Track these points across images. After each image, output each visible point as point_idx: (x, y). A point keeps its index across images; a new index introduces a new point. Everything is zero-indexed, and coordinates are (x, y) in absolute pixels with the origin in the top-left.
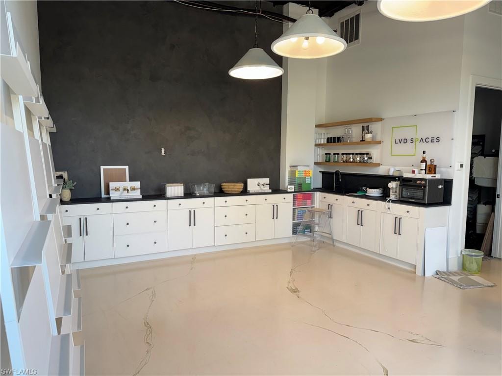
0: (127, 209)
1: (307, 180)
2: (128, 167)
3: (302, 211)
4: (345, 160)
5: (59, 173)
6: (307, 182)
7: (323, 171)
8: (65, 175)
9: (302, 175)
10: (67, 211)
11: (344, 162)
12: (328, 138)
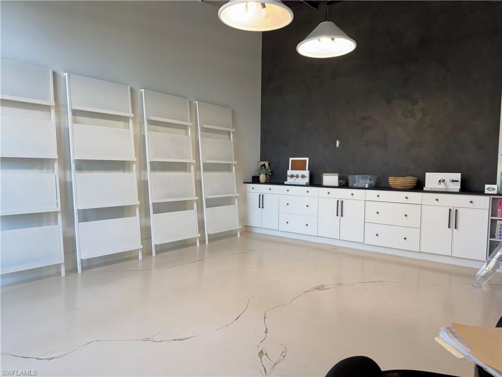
0: (288, 192)
2: (308, 158)
5: (263, 163)
8: (267, 164)
10: (253, 188)
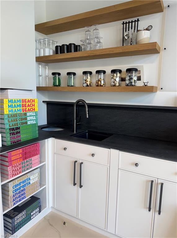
1: (28, 118)
3: (23, 182)
4: (88, 83)
6: (29, 123)
7: (47, 100)
9: (18, 110)
11: (87, 86)
12: (57, 47)
